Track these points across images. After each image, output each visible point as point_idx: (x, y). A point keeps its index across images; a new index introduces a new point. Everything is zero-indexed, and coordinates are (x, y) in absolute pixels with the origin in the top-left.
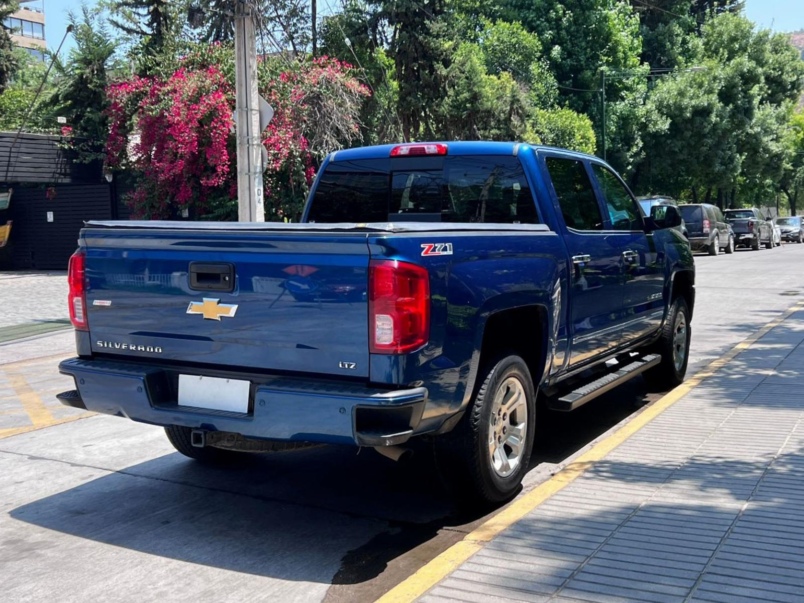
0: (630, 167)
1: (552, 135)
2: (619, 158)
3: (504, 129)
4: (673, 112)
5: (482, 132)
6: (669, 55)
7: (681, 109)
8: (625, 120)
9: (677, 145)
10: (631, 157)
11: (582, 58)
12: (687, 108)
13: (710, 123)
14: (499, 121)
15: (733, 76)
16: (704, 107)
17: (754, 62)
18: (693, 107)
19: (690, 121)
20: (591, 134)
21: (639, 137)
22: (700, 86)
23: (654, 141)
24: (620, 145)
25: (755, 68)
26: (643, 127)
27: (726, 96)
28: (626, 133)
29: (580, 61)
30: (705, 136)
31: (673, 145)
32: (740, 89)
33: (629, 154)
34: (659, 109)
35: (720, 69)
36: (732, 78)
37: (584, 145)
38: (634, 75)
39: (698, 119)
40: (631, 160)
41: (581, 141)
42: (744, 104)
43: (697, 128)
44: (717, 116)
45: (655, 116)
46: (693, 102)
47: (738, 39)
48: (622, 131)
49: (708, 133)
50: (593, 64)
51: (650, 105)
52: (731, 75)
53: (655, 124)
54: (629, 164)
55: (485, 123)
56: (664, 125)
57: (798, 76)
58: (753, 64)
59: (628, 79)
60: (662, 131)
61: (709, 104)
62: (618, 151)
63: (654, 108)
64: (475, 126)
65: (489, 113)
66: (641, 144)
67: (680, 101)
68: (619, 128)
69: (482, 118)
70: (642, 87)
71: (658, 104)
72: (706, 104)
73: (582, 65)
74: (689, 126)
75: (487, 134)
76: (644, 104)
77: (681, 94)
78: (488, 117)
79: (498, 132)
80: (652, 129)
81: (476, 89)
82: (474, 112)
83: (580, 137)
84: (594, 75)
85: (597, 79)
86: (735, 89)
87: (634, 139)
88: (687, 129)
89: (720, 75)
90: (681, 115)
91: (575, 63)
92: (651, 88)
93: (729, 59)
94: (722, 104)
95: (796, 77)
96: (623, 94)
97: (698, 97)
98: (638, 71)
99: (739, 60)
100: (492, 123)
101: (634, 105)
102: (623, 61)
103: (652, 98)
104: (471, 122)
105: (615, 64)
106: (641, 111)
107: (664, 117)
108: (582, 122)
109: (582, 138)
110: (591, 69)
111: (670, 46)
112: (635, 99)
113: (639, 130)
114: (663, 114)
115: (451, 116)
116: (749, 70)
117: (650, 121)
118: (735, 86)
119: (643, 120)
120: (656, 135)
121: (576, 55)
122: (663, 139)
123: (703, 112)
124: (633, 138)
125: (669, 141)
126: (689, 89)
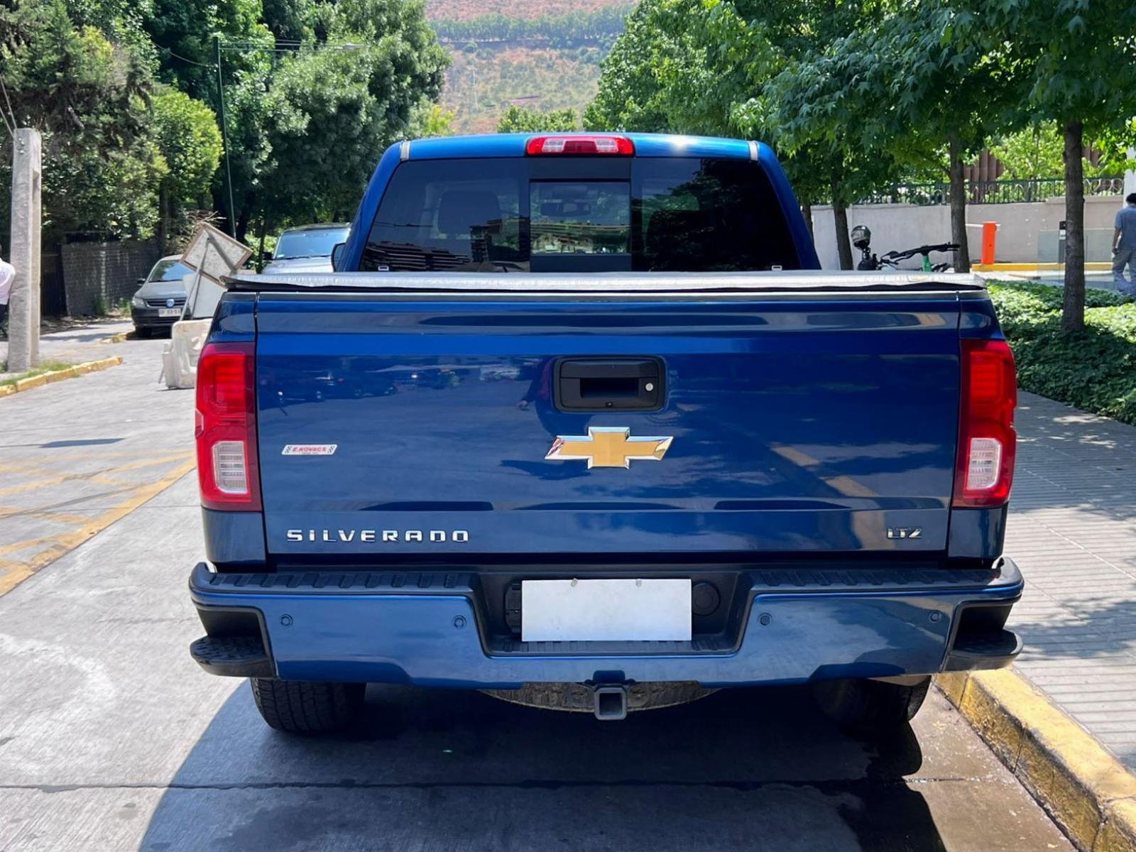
0: (256, 182)
1: (159, 129)
2: (242, 167)
3: (121, 115)
4: (312, 104)
5: (85, 118)
6: (291, 24)
7: (322, 101)
8: (246, 113)
9: (320, 152)
10: (259, 166)
11: (184, 16)
12: (329, 101)
13: (359, 122)
14: (110, 102)
15: (385, 59)
16: (351, 100)
17: (408, 43)
18: (338, 98)
19: (335, 118)
20: (214, 129)
21: (265, 138)
22: (346, 70)
23: (286, 144)
24: (242, 149)
25: (410, 52)
26: (270, 123)
27: (378, 87)
28: (247, 131)
29: (183, 20)
30: (354, 141)
31: (313, 152)
32: (393, 79)
33: (254, 163)
34: (292, 96)
35: (367, 49)
36: (384, 63)
37: (207, 145)
38: (255, 48)
39: (345, 117)
40: (259, 171)
41: (202, 139)
42: (398, 100)
43: (343, 129)
44: (368, 115)
45: (286, 109)
46: (338, 93)
47: (385, 10)
48: (243, 128)
49: (358, 137)
50: (200, 27)
51: (277, 94)
52: (381, 59)
53: (287, 120)
54: (254, 176)
55: (87, 103)
56: (299, 123)
57: (438, 67)
58: (407, 46)
59: (246, 52)
60: (297, 130)
61: (358, 97)
62: (239, 156)
63: (283, 97)
64: (70, 109)
65: (92, 89)
66: (269, 149)
67: (320, 89)
68: (240, 123)
69: (80, 97)
70: (264, 66)
71: (287, 91)
72: (355, 97)
73: (184, 27)
74: (333, 126)
75: (93, 121)
76: (268, 90)
77: (320, 79)
78: (93, 95)
79: (112, 120)
80: (282, 127)
81: (70, 50)
82: (68, 85)
83: (200, 134)
84: (202, 43)
85: (209, 50)
86: (386, 79)
87: (257, 141)
88: (330, 130)
89: (367, 57)
90: (323, 110)
91: (174, 24)
92: (276, 68)
93: (378, 37)
94: (374, 98)
95: (435, 67)
96: (239, 75)
97: (344, 86)
98: (260, 43)
99: (390, 38)
100: (101, 106)
101: (255, 92)
102: (242, 27)
103: (277, 82)
104: (63, 102)
105: (231, 29)
106: (266, 101)
107: (299, 112)
108: (199, 112)
109: (202, 136)
110: (196, 34)
111: (291, 11)
112: (253, 83)
113: (264, 128)
114: (296, 107)
115: (23, 89)
116: (402, 54)
117: (279, 116)
118: (385, 74)
119: (270, 114)
120: (290, 137)
121: (174, 11)
122: (300, 143)
123: (349, 108)
124: (257, 138)
125: (308, 147)
126: (330, 73)
